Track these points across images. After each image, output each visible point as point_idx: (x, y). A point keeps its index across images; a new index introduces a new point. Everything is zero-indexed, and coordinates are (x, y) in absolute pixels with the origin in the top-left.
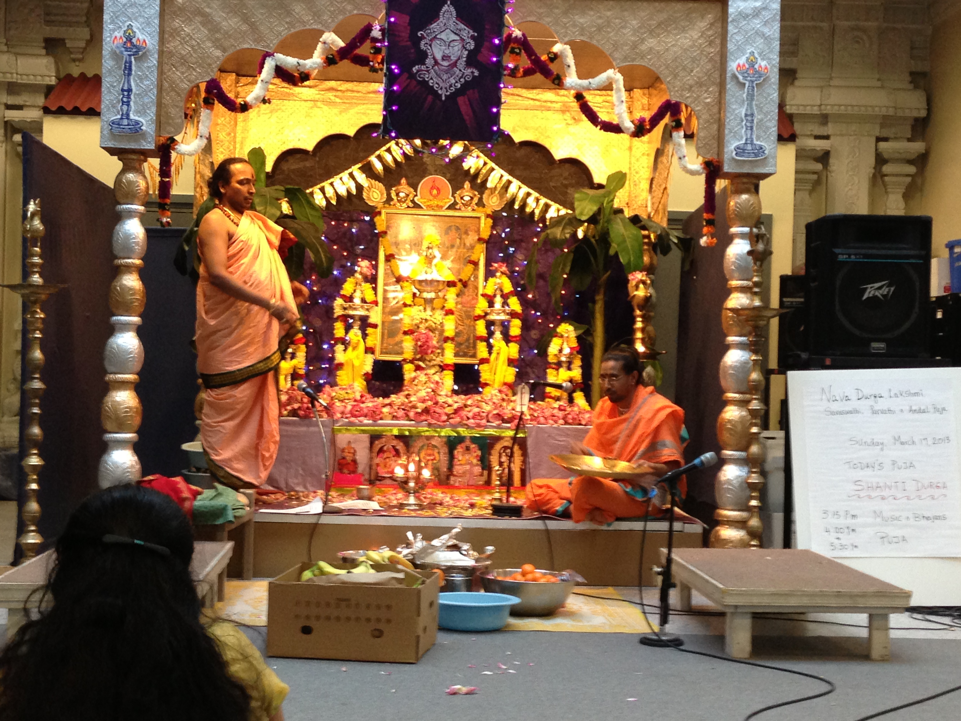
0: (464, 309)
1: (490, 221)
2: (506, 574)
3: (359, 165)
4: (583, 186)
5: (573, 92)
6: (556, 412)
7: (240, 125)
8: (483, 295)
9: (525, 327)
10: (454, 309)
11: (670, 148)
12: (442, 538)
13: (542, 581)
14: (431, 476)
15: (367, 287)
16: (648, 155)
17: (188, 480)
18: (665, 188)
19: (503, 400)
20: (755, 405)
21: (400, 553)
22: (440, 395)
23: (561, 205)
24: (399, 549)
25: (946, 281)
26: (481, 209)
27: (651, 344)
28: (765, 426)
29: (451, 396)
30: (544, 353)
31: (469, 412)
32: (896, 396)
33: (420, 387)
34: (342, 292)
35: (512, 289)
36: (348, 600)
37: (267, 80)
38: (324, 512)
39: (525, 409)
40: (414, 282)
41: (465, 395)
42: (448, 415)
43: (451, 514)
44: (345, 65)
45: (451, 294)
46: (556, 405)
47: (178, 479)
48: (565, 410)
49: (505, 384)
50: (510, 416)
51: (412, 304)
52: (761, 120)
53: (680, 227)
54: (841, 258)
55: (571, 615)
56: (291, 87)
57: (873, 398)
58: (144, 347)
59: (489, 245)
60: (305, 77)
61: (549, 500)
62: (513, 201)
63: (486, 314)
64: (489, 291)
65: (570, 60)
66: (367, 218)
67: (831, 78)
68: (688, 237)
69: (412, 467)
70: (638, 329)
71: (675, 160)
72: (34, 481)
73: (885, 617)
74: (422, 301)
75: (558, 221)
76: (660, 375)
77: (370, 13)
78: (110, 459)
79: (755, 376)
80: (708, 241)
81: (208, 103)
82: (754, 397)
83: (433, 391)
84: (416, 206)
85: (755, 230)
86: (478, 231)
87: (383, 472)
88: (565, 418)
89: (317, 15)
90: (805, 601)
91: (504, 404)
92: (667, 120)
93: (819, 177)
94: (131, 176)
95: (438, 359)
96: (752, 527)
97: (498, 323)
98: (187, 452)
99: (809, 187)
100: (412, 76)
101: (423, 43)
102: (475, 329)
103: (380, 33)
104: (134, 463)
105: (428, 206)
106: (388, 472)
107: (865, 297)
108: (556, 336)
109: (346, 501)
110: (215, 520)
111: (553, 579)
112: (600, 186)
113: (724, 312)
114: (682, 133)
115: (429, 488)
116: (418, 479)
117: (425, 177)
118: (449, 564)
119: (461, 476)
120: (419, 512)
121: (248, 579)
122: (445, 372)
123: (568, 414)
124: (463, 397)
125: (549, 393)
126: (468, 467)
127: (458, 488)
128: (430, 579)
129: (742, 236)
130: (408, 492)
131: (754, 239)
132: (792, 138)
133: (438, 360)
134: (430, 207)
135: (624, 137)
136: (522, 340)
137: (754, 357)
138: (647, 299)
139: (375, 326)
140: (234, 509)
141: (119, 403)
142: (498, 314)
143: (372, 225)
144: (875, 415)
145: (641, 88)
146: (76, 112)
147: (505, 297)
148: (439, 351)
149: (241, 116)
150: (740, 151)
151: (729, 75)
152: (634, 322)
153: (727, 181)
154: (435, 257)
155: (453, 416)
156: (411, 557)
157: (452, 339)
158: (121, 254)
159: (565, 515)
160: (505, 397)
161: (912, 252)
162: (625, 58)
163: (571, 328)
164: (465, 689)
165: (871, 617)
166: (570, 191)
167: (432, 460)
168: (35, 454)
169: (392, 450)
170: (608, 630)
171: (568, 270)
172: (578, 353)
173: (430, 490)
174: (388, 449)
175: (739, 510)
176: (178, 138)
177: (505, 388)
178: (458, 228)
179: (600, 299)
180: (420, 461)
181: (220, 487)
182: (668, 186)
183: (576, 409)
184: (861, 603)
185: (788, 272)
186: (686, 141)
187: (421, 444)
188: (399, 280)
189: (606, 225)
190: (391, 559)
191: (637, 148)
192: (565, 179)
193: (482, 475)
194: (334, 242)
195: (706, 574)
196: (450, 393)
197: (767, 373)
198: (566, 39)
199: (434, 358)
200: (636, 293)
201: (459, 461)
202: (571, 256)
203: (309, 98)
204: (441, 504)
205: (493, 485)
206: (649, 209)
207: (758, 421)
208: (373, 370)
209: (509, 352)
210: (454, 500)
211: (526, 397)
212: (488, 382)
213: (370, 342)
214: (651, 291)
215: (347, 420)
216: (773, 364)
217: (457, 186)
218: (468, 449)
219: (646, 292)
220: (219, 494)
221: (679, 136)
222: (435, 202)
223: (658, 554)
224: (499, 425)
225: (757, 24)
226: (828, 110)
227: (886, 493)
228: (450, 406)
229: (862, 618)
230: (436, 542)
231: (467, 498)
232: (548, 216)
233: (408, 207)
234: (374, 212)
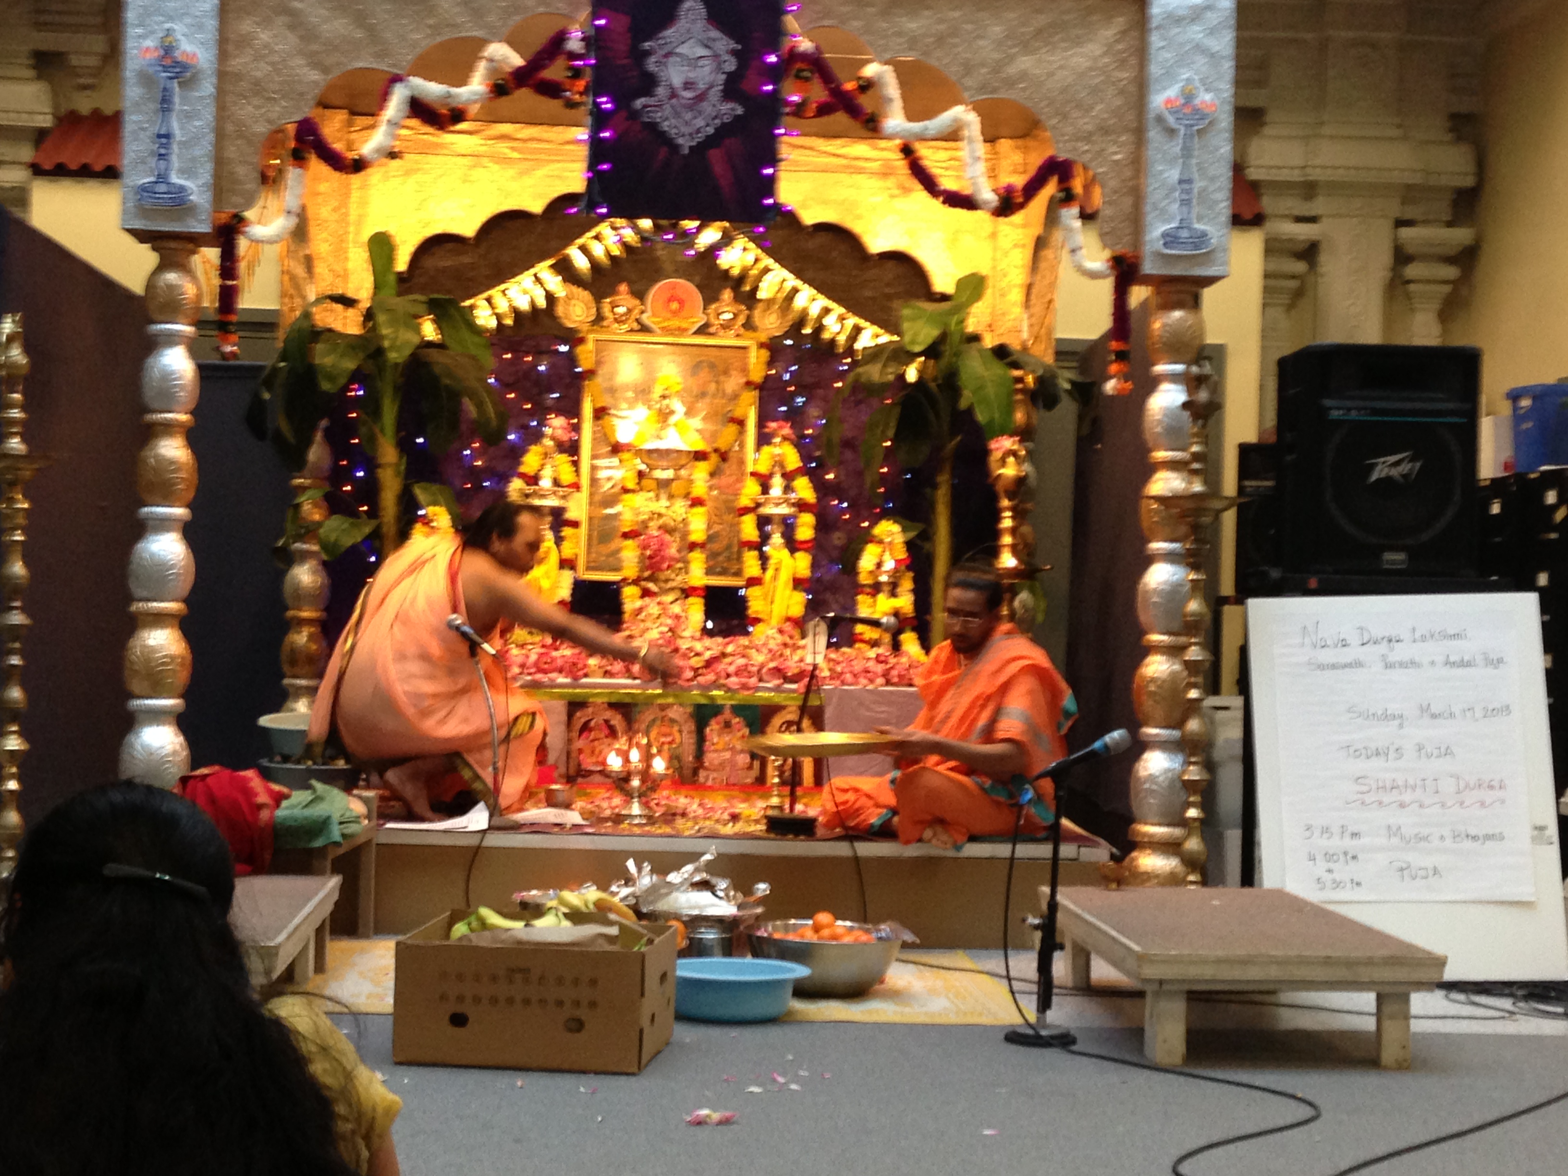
0: (724, 497)
1: (765, 354)
2: (787, 928)
3: (550, 262)
4: (918, 297)
5: (898, 142)
6: (871, 664)
7: (355, 195)
8: (753, 474)
9: (823, 526)
10: (705, 497)
11: (1058, 236)
12: (684, 869)
13: (847, 940)
14: (667, 768)
15: (563, 459)
16: (1024, 246)
17: (266, 775)
18: (1050, 302)
19: (785, 645)
20: (1194, 653)
21: (614, 894)
22: (682, 638)
23: (881, 327)
24: (614, 888)
25: (1507, 453)
26: (750, 334)
27: (1028, 555)
28: (1213, 687)
29: (700, 640)
30: (851, 568)
31: (730, 664)
32: (1423, 639)
33: (649, 624)
34: (523, 469)
35: (801, 464)
36: (525, 971)
37: (396, 121)
38: (491, 828)
39: (820, 660)
40: (639, 453)
41: (724, 637)
42: (696, 670)
43: (699, 831)
44: (524, 96)
45: (700, 473)
46: (872, 653)
47: (250, 773)
48: (885, 662)
49: (789, 619)
50: (796, 671)
51: (637, 487)
52: (1204, 189)
53: (1074, 364)
54: (1335, 414)
55: (895, 995)
56: (437, 132)
57: (1385, 642)
58: (195, 557)
59: (765, 393)
60: (457, 115)
61: (858, 810)
62: (801, 321)
63: (758, 505)
64: (763, 468)
65: (892, 89)
66: (563, 348)
67: (1322, 123)
68: (1089, 380)
69: (635, 755)
70: (1006, 529)
71: (1065, 255)
72: (12, 776)
73: (1405, 999)
74: (653, 485)
75: (875, 353)
76: (1043, 605)
77: (566, 12)
78: (139, 741)
79: (1194, 606)
80: (1119, 387)
81: (298, 157)
82: (1193, 640)
83: (671, 630)
84: (644, 329)
85: (1195, 369)
86: (744, 370)
87: (589, 764)
88: (886, 674)
89: (478, 14)
90: (1274, 973)
91: (788, 652)
92: (1050, 189)
93: (1302, 282)
94: (172, 277)
95: (679, 578)
96: (1191, 853)
97: (776, 520)
98: (266, 730)
99: (1285, 299)
100: (634, 115)
101: (653, 59)
102: (739, 532)
103: (583, 43)
104: (178, 747)
105: (663, 329)
106: (597, 763)
107: (1374, 477)
108: (871, 541)
109: (527, 810)
110: (310, 841)
111: (864, 938)
112: (944, 298)
113: (1144, 502)
114: (1075, 210)
115: (665, 789)
116: (646, 774)
117: (656, 281)
118: (696, 912)
119: (714, 770)
120: (647, 828)
121: (366, 936)
122: (691, 600)
123: (892, 668)
124: (720, 640)
125: (861, 634)
126: (727, 755)
127: (711, 788)
128: (662, 937)
129: (1174, 378)
130: (629, 796)
131: (1193, 383)
132: (1257, 221)
133: (678, 580)
134: (667, 331)
135: (981, 216)
136: (816, 547)
137: (1192, 576)
138: (1020, 481)
139: (575, 524)
140: (341, 823)
141: (153, 650)
142: (777, 505)
143: (571, 359)
144: (1388, 671)
145: (1011, 138)
146: (84, 173)
147: (789, 477)
148: (680, 565)
149: (356, 179)
150: (1170, 239)
151: (1151, 115)
152: (998, 519)
153: (1150, 288)
154: (672, 412)
155: (704, 671)
156: (633, 901)
157: (702, 546)
158: (155, 405)
159: (885, 832)
160: (788, 640)
161: (1451, 406)
162: (982, 88)
163: (896, 528)
164: (716, 1116)
165: (1380, 998)
166: (896, 304)
167: (670, 743)
168: (14, 732)
169: (604, 727)
170: (953, 1019)
171: (891, 433)
172: (909, 568)
173: (665, 793)
174: (597, 724)
175: (1168, 825)
176: (249, 214)
177: (788, 627)
178: (712, 366)
179: (944, 479)
180: (649, 745)
181: (319, 786)
182: (1055, 297)
183: (904, 660)
184: (1365, 974)
185: (1251, 437)
186: (1083, 224)
187: (652, 717)
188: (616, 449)
189: (954, 359)
190: (598, 904)
191: (1006, 236)
192: (888, 285)
193: (750, 767)
194: (509, 387)
195: (1114, 928)
196: (698, 634)
197: (1217, 603)
198: (888, 56)
199: (673, 576)
200: (1001, 471)
201: (713, 744)
202: (897, 411)
203: (469, 152)
204: (684, 815)
205: (769, 784)
206: (1025, 335)
207: (1200, 680)
208: (573, 595)
209: (795, 568)
210: (704, 809)
211: (822, 640)
212: (759, 616)
213: (568, 549)
214: (1027, 468)
215: (529, 678)
216: (1227, 587)
217: (710, 297)
218: (727, 725)
219: (1019, 471)
220: (318, 799)
221: (1070, 215)
222: (675, 323)
223: (1036, 896)
224: (779, 686)
225: (1196, 33)
226: (1315, 175)
227: (1407, 797)
228: (698, 654)
229: (1367, 1000)
230: (674, 877)
231: (725, 805)
232: (858, 346)
233: (632, 331)
234: (574, 338)
